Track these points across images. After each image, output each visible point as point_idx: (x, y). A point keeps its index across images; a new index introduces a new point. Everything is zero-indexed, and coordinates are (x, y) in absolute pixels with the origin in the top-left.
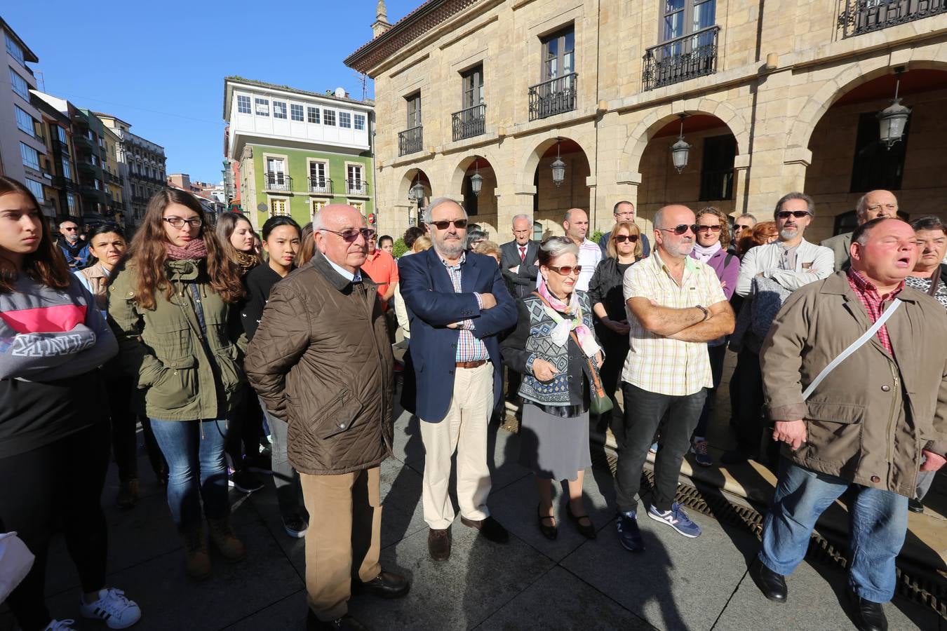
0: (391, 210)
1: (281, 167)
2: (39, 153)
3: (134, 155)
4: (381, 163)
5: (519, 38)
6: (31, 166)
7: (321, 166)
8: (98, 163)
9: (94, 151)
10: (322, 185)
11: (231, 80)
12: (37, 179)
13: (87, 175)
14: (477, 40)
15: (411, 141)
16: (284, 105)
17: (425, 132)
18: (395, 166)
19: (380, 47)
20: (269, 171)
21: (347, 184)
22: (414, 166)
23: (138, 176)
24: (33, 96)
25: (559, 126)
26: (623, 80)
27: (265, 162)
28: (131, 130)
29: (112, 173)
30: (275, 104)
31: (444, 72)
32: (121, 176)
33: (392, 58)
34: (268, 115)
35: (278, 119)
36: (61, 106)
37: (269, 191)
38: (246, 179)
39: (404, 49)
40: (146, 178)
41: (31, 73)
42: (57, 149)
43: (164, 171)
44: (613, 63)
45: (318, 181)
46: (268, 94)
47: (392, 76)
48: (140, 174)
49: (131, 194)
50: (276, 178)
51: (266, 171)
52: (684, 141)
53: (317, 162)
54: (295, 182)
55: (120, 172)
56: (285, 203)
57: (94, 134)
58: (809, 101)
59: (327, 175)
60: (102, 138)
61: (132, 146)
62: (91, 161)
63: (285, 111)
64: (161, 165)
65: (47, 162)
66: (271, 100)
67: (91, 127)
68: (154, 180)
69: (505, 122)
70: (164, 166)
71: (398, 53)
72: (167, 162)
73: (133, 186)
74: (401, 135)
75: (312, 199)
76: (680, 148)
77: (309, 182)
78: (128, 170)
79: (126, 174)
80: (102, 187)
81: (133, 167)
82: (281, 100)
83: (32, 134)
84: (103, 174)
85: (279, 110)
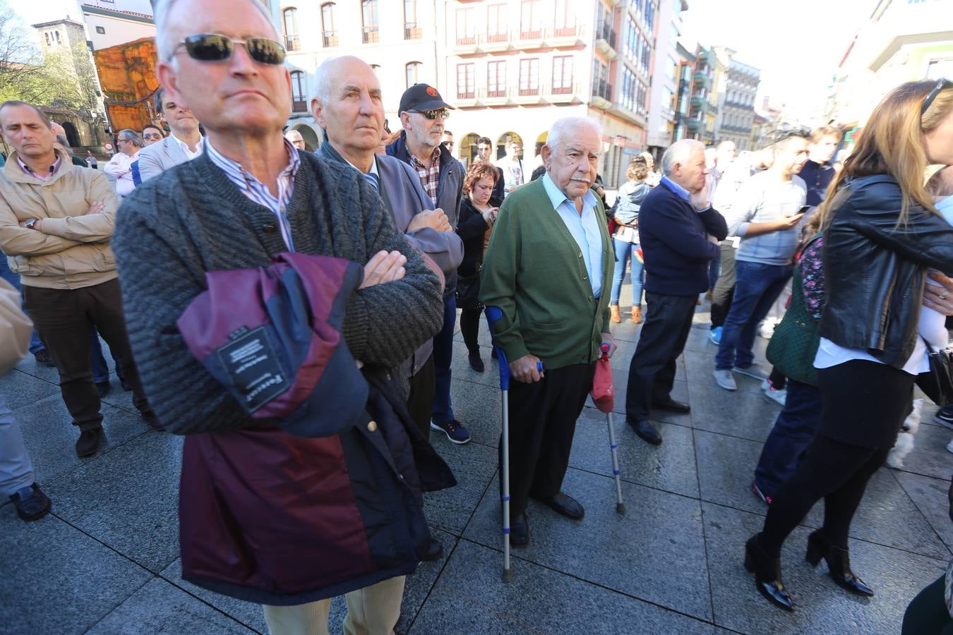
2: (672, 93)
3: (733, 83)
6: (665, 105)
8: (705, 96)
9: (705, 85)
12: (666, 116)
13: (695, 107)
23: (731, 104)
28: (736, 57)
29: (712, 103)
32: (718, 106)
36: (692, 49)
40: (737, 105)
41: (682, 21)
42: (682, 87)
43: (755, 95)
48: (733, 101)
49: (721, 122)
55: (718, 102)
57: (709, 67)
60: (713, 70)
61: (733, 74)
62: (700, 93)
64: (754, 89)
65: (673, 100)
67: (709, 61)
68: (744, 107)
70: (757, 89)
73: (724, 114)
78: (724, 99)
79: (722, 103)
80: (702, 118)
81: (729, 96)
83: (671, 77)
84: (706, 106)
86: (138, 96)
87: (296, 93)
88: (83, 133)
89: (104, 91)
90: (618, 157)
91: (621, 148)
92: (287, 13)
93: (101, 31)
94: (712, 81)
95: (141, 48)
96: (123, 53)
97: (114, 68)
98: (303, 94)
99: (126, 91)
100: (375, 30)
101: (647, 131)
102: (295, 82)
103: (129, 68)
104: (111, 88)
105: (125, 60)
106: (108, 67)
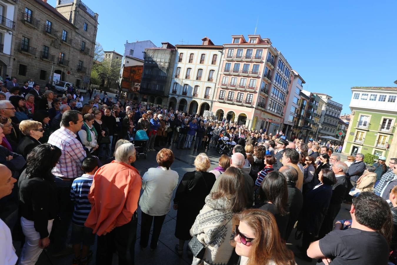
1: (367, 119)
2: (296, 108)
3: (329, 108)
6: (292, 112)
7: (390, 120)
8: (314, 111)
9: (313, 107)
11: (353, 88)
13: (309, 114)
20: (360, 120)
23: (328, 115)
24: (301, 93)
27: (360, 117)
28: (332, 99)
29: (318, 114)
32: (321, 115)
34: (366, 99)
35: (371, 101)
36: (308, 94)
37: (358, 128)
40: (331, 116)
41: (302, 86)
42: (302, 107)
43: (340, 114)
45: (386, 127)
46: (369, 92)
48: (329, 114)
49: (323, 121)
50: (363, 123)
53: (388, 119)
54: (372, 126)
56: (364, 133)
57: (316, 102)
59: (392, 125)
60: (318, 103)
61: (329, 105)
62: (311, 110)
63: (376, 98)
64: (339, 111)
65: (298, 110)
66: (370, 94)
67: (316, 100)
68: (334, 117)
72: (342, 110)
73: (325, 118)
75: (379, 134)
77: (380, 126)
78: (325, 113)
79: (324, 114)
80: (312, 118)
81: (327, 112)
82: (375, 94)
83: (296, 103)
84: (314, 114)
85: (373, 97)
86: (131, 80)
87: (174, 88)
88: (106, 83)
89: (123, 77)
90: (268, 125)
91: (270, 123)
92: (178, 68)
93: (128, 62)
95: (136, 68)
96: (131, 68)
97: (127, 72)
98: (176, 89)
99: (128, 78)
100: (201, 77)
101: (284, 119)
102: (175, 86)
103: (131, 72)
104: (125, 77)
105: (131, 70)
106: (126, 71)
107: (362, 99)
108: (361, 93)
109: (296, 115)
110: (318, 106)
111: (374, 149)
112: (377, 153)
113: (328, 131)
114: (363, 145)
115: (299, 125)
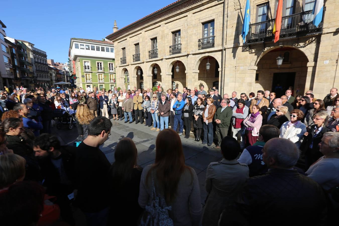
0: (119, 79)
1: (88, 64)
2: (8, 58)
3: (36, 55)
4: (116, 66)
5: (146, 39)
6: (6, 62)
7: (101, 64)
8: (25, 59)
9: (24, 55)
10: (101, 69)
11: (73, 39)
12: (8, 66)
13: (22, 63)
14: (138, 37)
15: (124, 61)
16: (89, 46)
17: (127, 59)
18: (120, 67)
19: (115, 36)
20: (85, 66)
21: (109, 69)
22: (124, 67)
23: (38, 63)
24: (5, 39)
25: (155, 61)
26: (166, 52)
27: (84, 63)
28: (34, 46)
29: (29, 62)
30: (86, 45)
31: (131, 44)
33: (118, 38)
34: (84, 49)
35: (87, 50)
36: (13, 41)
37: (85, 71)
38: (78, 68)
39: (121, 37)
40: (40, 63)
41: (4, 31)
42: (13, 56)
43: (47, 60)
44: (164, 48)
46: (84, 43)
47: (118, 43)
48: (38, 62)
49: (35, 69)
50: (87, 67)
51: (84, 66)
52: (178, 66)
53: (99, 62)
54: (93, 68)
55: (32, 62)
56: (90, 75)
57: (23, 49)
58: (196, 61)
59: (102, 66)
60: (26, 50)
61: (35, 52)
62: (23, 59)
63: (89, 48)
64: (45, 58)
65: (10, 60)
66: (85, 44)
67: (22, 47)
68: (43, 64)
69: (144, 59)
70: (46, 58)
71: (119, 37)
72: (47, 57)
73: (36, 66)
74: (121, 59)
75: (98, 74)
76: (177, 68)
77: (97, 68)
78: (34, 61)
80: (26, 67)
81: (36, 59)
82: (88, 44)
83: (6, 52)
84: (27, 63)
85: (87, 47)
94: (26, 55)
107: (81, 48)
108: (79, 44)
109: (12, 65)
110: (27, 53)
111: (99, 84)
112: (101, 87)
113: (43, 78)
114: (92, 84)
115: (18, 76)
